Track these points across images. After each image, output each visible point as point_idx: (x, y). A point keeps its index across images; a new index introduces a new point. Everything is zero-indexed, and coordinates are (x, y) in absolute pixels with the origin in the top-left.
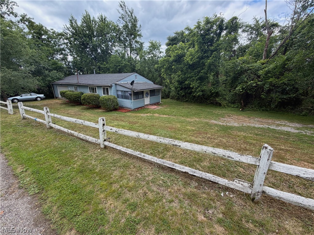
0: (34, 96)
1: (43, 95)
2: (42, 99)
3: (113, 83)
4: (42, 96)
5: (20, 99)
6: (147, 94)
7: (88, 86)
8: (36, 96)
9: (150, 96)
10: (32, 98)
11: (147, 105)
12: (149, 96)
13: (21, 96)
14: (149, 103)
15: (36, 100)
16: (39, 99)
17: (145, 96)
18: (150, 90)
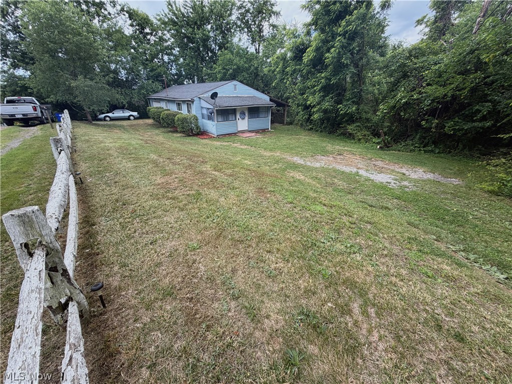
0: (127, 113)
1: (137, 113)
2: (135, 118)
3: (195, 97)
4: (135, 114)
5: (112, 117)
6: (243, 113)
7: (175, 101)
8: (129, 114)
9: (249, 118)
10: (124, 117)
11: (243, 132)
12: (247, 118)
13: (113, 113)
14: (247, 129)
15: (128, 118)
16: (132, 118)
17: (238, 116)
18: (249, 108)
